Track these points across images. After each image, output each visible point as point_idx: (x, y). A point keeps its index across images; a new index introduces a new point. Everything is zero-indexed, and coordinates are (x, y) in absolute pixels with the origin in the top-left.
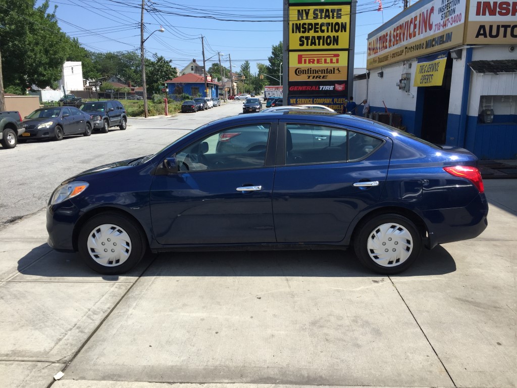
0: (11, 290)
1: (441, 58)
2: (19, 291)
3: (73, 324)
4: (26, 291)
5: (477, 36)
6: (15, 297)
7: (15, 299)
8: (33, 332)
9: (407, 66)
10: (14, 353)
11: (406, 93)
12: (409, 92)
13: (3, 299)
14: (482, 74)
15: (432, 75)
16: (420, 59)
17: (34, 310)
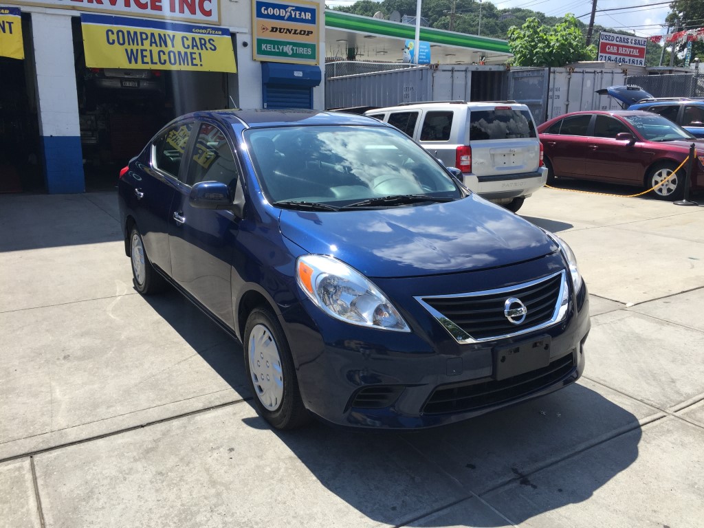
0: (658, 390)
2: (648, 383)
3: (600, 326)
4: (636, 378)
6: (654, 377)
7: (655, 372)
8: (641, 333)
10: (662, 324)
13: (672, 379)
17: (634, 352)
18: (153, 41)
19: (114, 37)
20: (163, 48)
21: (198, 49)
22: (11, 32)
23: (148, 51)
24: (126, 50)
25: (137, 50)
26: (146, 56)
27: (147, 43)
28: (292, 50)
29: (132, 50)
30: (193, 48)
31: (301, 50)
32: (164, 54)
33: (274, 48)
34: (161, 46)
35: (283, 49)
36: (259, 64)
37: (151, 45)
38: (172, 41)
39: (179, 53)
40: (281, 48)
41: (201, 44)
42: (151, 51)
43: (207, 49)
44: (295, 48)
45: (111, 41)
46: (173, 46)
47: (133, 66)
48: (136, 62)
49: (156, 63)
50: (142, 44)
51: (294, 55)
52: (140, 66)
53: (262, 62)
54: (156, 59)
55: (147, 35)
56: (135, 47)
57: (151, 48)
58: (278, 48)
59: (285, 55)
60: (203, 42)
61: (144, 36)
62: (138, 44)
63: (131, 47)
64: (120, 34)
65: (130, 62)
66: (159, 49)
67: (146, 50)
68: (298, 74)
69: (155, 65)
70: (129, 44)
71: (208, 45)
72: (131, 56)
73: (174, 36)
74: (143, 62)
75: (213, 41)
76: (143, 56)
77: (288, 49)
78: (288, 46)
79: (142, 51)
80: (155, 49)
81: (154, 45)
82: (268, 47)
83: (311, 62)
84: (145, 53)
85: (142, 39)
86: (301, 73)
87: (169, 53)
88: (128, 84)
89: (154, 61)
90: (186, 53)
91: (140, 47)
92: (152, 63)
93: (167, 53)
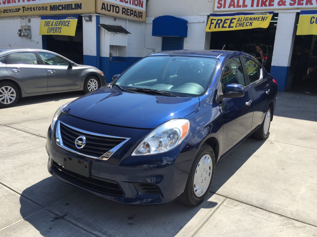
1: (71, 18)
5: (102, 9)
9: (26, 20)
11: (29, 40)
12: (31, 39)
14: (110, 32)
15: (61, 28)
16: (43, 17)
45: (312, 22)
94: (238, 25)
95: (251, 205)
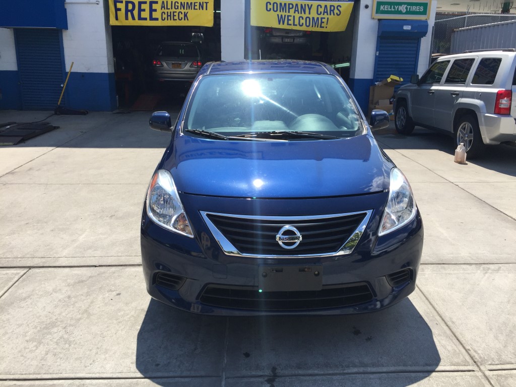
18: (297, 9)
19: (271, 6)
20: (303, 15)
21: (328, 14)
22: (206, 9)
23: (292, 17)
24: (278, 15)
25: (285, 16)
26: (290, 20)
27: (292, 11)
28: (406, 8)
29: (282, 15)
30: (324, 14)
31: (414, 8)
32: (303, 19)
33: (391, 8)
34: (301, 13)
35: (398, 9)
36: (377, 21)
37: (295, 13)
38: (310, 9)
39: (313, 18)
40: (396, 8)
41: (331, 10)
42: (294, 16)
43: (334, 14)
44: (409, 7)
45: (269, 9)
46: (310, 13)
47: (281, 26)
48: (283, 24)
49: (296, 25)
50: (289, 12)
51: (408, 13)
52: (285, 26)
53: (379, 20)
54: (297, 22)
55: (293, 6)
56: (284, 14)
57: (294, 14)
58: (394, 8)
59: (400, 13)
60: (332, 8)
61: (291, 6)
62: (286, 12)
63: (282, 13)
64: (275, 5)
65: (279, 24)
66: (300, 15)
67: (291, 16)
68: (407, 28)
69: (295, 26)
70: (280, 11)
71: (336, 11)
72: (281, 20)
73: (312, 5)
74: (288, 24)
75: (340, 7)
76: (288, 20)
77: (403, 8)
78: (403, 5)
79: (288, 16)
80: (297, 15)
81: (297, 12)
82: (385, 8)
83: (422, 18)
84: (290, 18)
85: (289, 8)
86: (410, 27)
87: (306, 18)
88: (287, 40)
89: (295, 24)
90: (318, 18)
91: (287, 14)
92: (294, 25)
93: (304, 19)
94: (165, 16)
95: (437, 264)
